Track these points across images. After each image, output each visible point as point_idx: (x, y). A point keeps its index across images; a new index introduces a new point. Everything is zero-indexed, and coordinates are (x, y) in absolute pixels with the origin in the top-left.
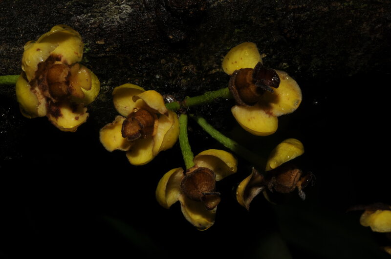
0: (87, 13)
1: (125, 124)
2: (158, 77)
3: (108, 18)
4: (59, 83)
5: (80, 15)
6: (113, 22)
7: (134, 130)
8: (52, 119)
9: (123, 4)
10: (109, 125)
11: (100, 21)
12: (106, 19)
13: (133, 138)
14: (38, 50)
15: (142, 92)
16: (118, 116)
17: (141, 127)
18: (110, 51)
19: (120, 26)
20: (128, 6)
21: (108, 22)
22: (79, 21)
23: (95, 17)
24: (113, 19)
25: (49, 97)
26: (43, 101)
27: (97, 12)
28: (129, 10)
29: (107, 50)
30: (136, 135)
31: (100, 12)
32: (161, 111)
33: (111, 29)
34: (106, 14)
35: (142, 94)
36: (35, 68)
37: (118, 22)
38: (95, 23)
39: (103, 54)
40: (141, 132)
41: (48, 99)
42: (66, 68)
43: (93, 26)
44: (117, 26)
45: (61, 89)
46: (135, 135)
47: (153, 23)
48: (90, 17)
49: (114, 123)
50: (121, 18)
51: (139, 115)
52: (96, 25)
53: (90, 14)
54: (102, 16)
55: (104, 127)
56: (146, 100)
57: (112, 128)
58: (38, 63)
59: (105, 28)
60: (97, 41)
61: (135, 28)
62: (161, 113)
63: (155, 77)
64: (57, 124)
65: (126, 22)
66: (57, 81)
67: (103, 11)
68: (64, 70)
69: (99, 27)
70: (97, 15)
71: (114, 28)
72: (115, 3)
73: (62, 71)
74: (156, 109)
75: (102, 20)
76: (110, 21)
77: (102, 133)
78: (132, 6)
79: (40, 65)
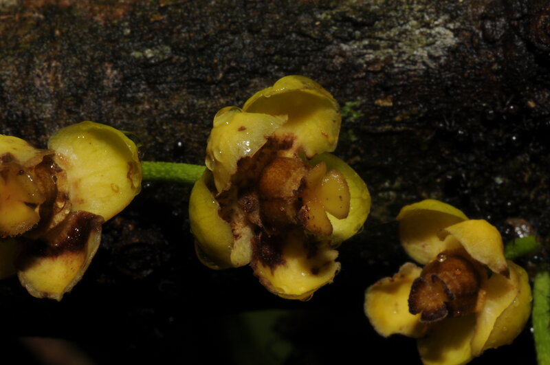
0: (361, 39)
1: (417, 286)
2: (499, 180)
3: (404, 53)
4: (281, 201)
5: (345, 41)
6: (414, 63)
7: (435, 300)
8: (263, 272)
9: (437, 26)
10: (386, 281)
11: (386, 59)
12: (399, 56)
13: (431, 318)
14: (242, 129)
15: (460, 220)
16: (407, 265)
17: (451, 298)
18: (403, 122)
19: (427, 73)
20: (448, 32)
21: (403, 61)
22: (342, 54)
23: (376, 48)
24: (414, 55)
25: (260, 224)
26: (245, 233)
27: (381, 39)
28: (450, 40)
29: (398, 118)
30: (438, 312)
31: (390, 39)
32: (495, 267)
33: (409, 77)
34: (400, 44)
35: (459, 225)
36: (232, 167)
37: (424, 63)
38: (376, 61)
39: (388, 127)
40: (448, 306)
41: (256, 230)
42: (299, 170)
43: (370, 69)
44: (421, 73)
45: (284, 212)
46: (436, 312)
47: (497, 73)
48: (365, 47)
49: (397, 278)
50: (431, 56)
51: (448, 271)
52: (378, 67)
53: (366, 42)
54: (392, 47)
55: (376, 285)
56: (465, 242)
57: (392, 289)
58: (238, 158)
59: (397, 74)
60: (377, 99)
61: (457, 79)
62: (493, 270)
63: (493, 181)
64: (270, 284)
65: (440, 65)
66: (276, 196)
67: (396, 38)
68: (294, 174)
69: (382, 70)
70: (383, 43)
71: (415, 76)
72: (421, 22)
73: (290, 175)
74: (484, 261)
75: (391, 57)
76: (408, 59)
77: (370, 296)
78: (456, 32)
79: (242, 162)
